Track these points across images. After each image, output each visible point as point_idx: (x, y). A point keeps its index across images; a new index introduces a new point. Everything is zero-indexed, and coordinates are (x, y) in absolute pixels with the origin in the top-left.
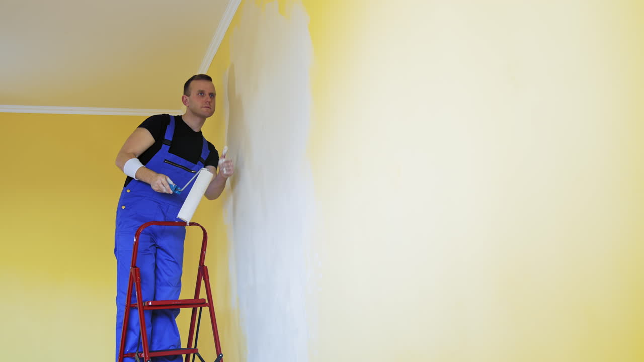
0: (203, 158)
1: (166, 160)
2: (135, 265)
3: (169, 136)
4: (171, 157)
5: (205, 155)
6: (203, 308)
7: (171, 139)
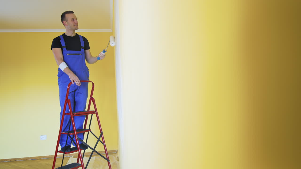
0: (83, 46)
1: (67, 54)
2: (67, 98)
3: (63, 44)
4: (69, 52)
5: (83, 45)
6: (93, 114)
7: (65, 45)
